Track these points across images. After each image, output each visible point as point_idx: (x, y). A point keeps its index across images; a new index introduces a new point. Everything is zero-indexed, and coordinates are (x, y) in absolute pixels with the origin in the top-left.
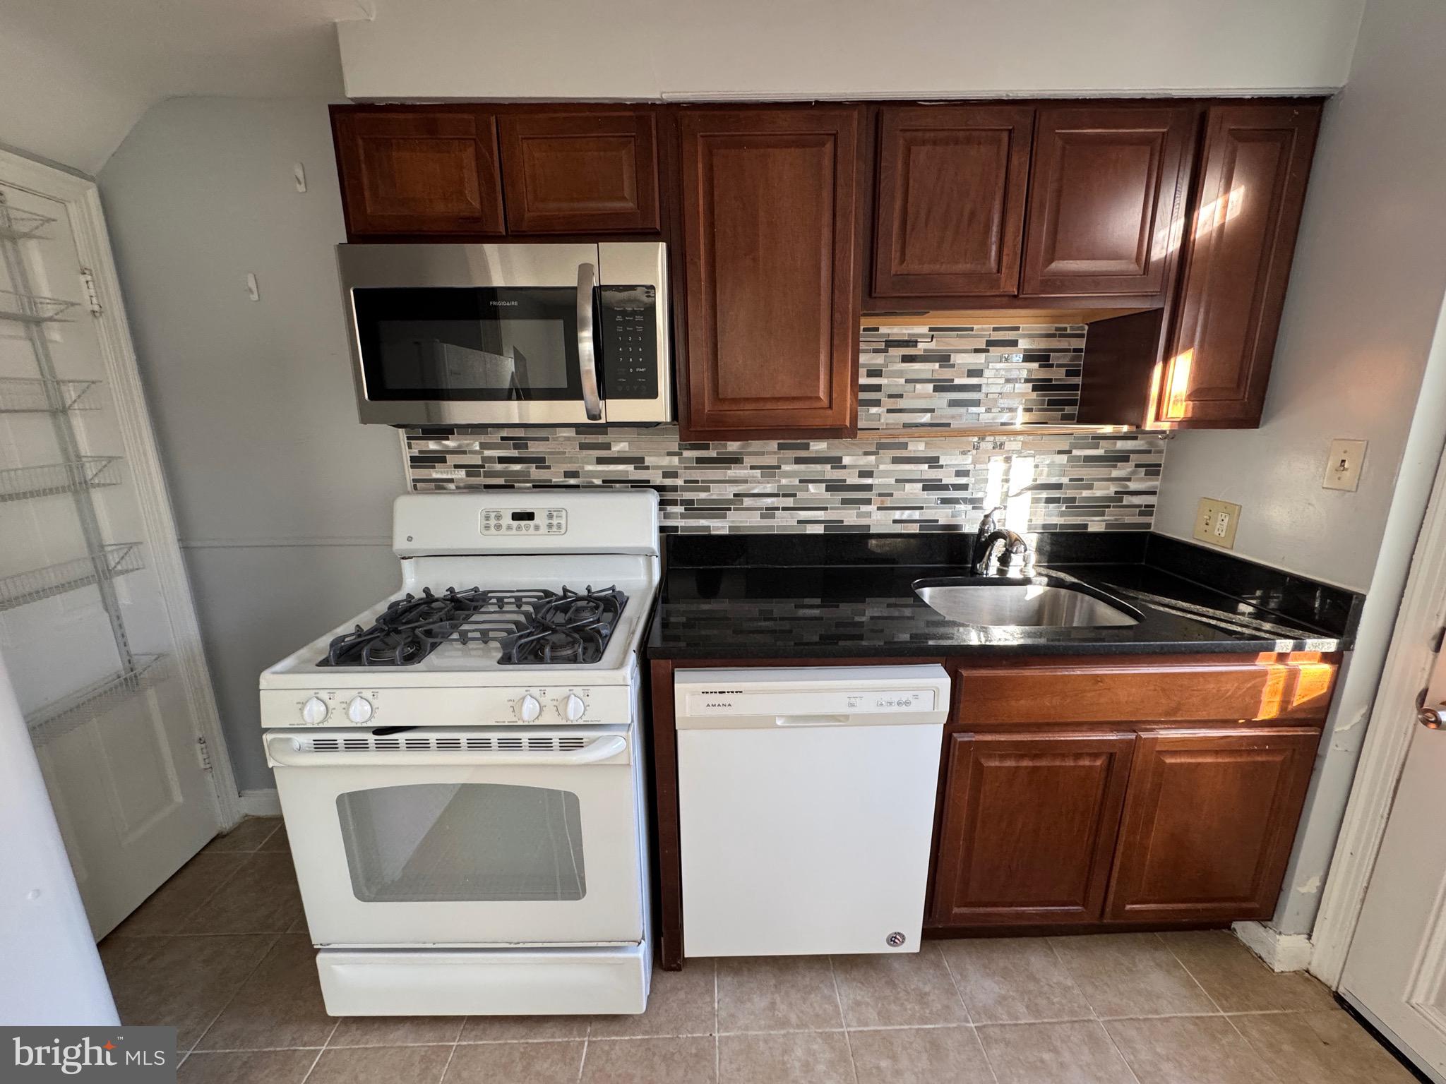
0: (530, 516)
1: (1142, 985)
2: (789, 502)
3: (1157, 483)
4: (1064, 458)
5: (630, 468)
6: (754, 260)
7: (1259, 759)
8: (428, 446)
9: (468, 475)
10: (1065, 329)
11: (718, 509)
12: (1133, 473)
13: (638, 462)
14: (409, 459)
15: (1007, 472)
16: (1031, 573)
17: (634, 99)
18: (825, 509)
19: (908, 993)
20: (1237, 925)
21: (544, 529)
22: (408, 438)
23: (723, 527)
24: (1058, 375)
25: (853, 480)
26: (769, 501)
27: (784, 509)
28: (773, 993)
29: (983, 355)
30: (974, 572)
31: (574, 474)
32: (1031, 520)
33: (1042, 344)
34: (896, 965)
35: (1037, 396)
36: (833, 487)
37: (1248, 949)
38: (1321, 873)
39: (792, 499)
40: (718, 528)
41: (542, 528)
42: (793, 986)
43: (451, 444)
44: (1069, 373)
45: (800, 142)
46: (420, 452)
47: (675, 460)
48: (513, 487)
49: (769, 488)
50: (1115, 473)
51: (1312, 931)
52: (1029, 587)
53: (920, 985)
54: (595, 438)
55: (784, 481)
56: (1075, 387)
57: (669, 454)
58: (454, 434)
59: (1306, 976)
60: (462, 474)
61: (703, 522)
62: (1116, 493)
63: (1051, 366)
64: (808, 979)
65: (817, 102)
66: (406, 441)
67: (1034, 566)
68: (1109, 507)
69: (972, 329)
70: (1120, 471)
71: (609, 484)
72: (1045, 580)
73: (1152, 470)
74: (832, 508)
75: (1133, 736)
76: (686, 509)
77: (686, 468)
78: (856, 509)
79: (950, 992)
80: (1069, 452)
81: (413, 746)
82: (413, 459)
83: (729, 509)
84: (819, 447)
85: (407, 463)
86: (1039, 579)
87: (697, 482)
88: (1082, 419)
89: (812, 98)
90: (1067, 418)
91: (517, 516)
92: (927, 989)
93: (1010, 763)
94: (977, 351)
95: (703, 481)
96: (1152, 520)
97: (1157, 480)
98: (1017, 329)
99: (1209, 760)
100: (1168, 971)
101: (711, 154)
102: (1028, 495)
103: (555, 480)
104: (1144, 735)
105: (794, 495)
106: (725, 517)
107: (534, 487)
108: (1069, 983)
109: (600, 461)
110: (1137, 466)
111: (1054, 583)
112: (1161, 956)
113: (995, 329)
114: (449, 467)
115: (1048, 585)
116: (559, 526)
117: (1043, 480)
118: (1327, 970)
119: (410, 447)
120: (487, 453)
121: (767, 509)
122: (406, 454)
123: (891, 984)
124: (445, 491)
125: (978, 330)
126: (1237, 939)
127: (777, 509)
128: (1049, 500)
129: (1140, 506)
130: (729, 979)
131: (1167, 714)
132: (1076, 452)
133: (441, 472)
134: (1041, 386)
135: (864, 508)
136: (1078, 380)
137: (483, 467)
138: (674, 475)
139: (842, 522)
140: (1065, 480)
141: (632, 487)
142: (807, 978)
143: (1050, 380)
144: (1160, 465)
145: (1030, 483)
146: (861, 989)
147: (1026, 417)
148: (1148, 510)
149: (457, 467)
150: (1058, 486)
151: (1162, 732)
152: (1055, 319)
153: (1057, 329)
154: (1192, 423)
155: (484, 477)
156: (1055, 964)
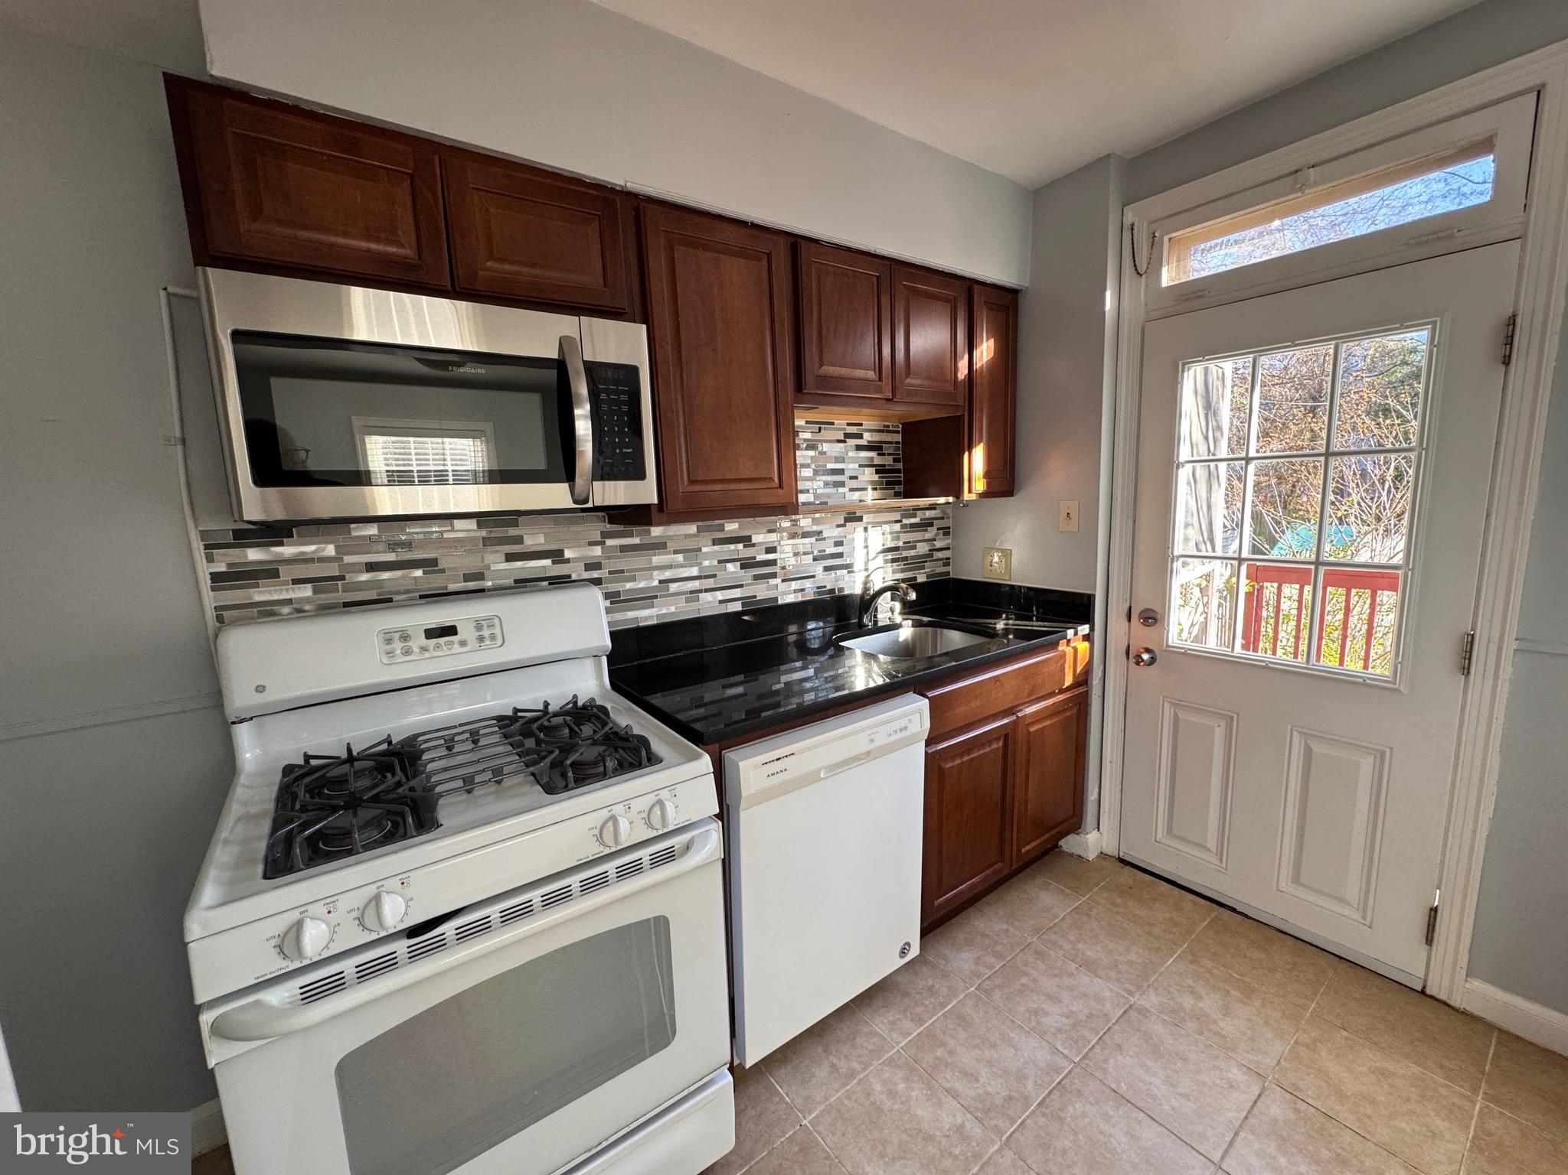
0: (450, 631)
1: (1041, 905)
2: (710, 583)
3: (950, 541)
4: (897, 527)
5: (547, 562)
6: (714, 350)
7: (1068, 714)
8: (246, 556)
9: (315, 592)
10: (889, 426)
11: (646, 598)
12: (937, 535)
13: (557, 556)
14: (208, 577)
15: (866, 540)
16: (898, 619)
17: (595, 179)
18: (741, 586)
19: (920, 993)
20: (1062, 843)
21: (473, 643)
22: (207, 547)
23: (651, 617)
24: (888, 461)
25: (762, 557)
26: (695, 585)
27: (707, 591)
28: (827, 1058)
29: (842, 445)
30: (861, 625)
31: (480, 576)
32: (884, 578)
33: (877, 437)
34: (900, 979)
35: (879, 477)
36: (747, 564)
37: (1072, 855)
38: (1098, 783)
39: (712, 580)
40: (646, 618)
41: (470, 642)
42: (838, 1042)
43: (287, 550)
44: (895, 460)
45: (742, 253)
46: (229, 565)
47: (597, 551)
48: (390, 600)
49: (694, 571)
50: (928, 536)
51: (1099, 825)
52: (900, 630)
53: (925, 983)
54: (502, 532)
55: (706, 563)
56: (898, 471)
57: (592, 544)
58: (292, 536)
59: (1103, 856)
60: (306, 591)
61: (631, 614)
62: (930, 550)
63: (884, 454)
64: (846, 1030)
65: (752, 223)
66: (202, 551)
67: (900, 613)
68: (926, 562)
69: (833, 424)
70: (931, 533)
71: (523, 585)
72: (910, 622)
73: (946, 531)
74: (748, 585)
75: (1014, 717)
76: (612, 603)
77: (609, 558)
78: (764, 583)
79: (946, 975)
80: (900, 521)
81: (464, 935)
82: (216, 577)
83: (656, 597)
84: (732, 527)
85: (206, 582)
86: (905, 623)
87: (622, 571)
88: (907, 495)
89: (749, 219)
90: (897, 495)
91: (431, 634)
92: (930, 982)
93: (958, 762)
94: (839, 441)
95: (628, 571)
96: (949, 569)
97: (949, 539)
98: (861, 425)
99: (1048, 722)
100: (1047, 890)
101: (672, 249)
102: (881, 557)
103: (453, 587)
104: (1020, 714)
105: (714, 576)
106: (652, 606)
107: (421, 597)
108: (1005, 926)
109: (510, 558)
110: (938, 529)
111: (917, 624)
112: (1039, 881)
113: (848, 424)
114: (285, 583)
115: (913, 626)
116: (493, 637)
117: (890, 544)
118: (1111, 849)
119: (210, 559)
120: (348, 559)
121: (692, 592)
122: (205, 570)
123: (906, 994)
124: (276, 618)
125: (838, 424)
126: (1064, 852)
127: (700, 591)
128: (893, 561)
129: (942, 559)
130: (783, 1071)
131: (1029, 695)
132: (905, 521)
133: (270, 592)
134: (880, 470)
135: (773, 582)
136: (900, 466)
137: (342, 578)
138: (597, 566)
139: (755, 597)
140: (901, 544)
141: (550, 584)
142: (844, 1030)
143: (884, 466)
144: (949, 528)
145: (881, 548)
146: (888, 1011)
147: (877, 494)
148: (946, 562)
149: (296, 582)
150: (896, 549)
151: (1027, 710)
152: (884, 418)
153: (885, 426)
154: (983, 495)
155: (343, 591)
156: (991, 920)
